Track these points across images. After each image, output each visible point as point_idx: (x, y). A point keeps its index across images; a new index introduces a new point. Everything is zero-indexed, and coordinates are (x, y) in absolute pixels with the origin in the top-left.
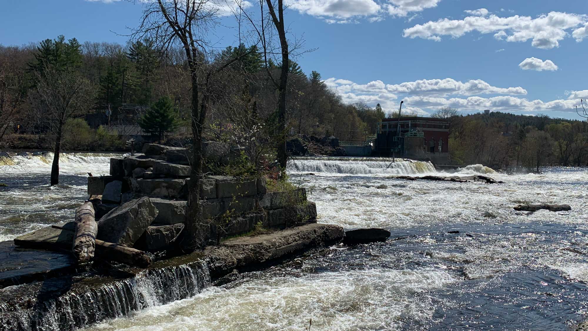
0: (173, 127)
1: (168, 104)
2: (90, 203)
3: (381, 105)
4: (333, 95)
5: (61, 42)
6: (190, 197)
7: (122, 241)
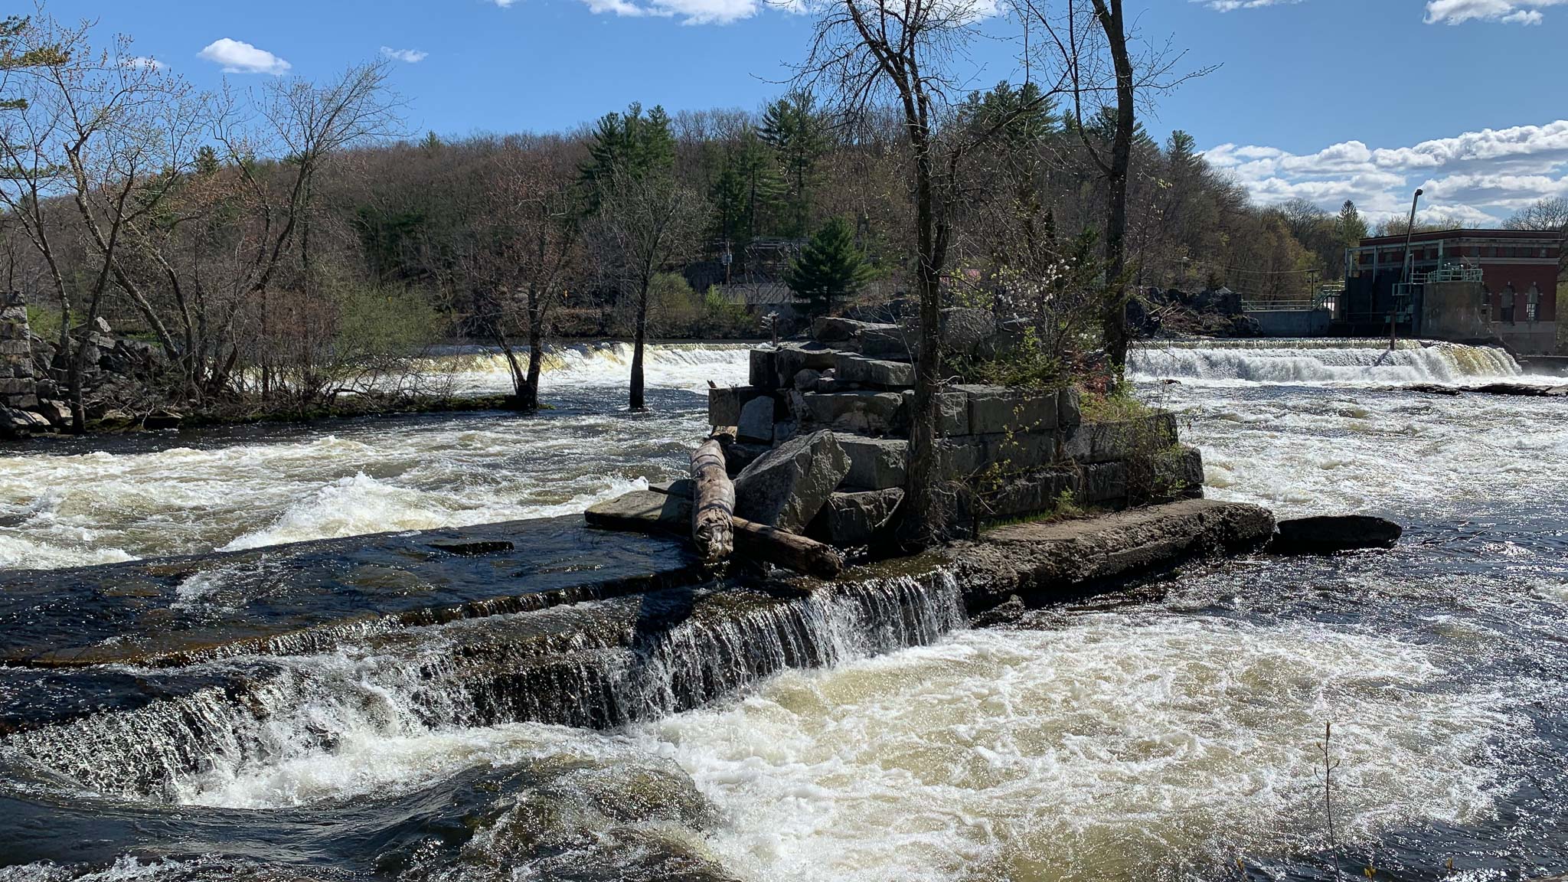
0: (854, 284)
1: (843, 234)
2: (715, 442)
3: (1355, 203)
4: (1226, 186)
5: (636, 117)
6: (916, 431)
7: (782, 521)
